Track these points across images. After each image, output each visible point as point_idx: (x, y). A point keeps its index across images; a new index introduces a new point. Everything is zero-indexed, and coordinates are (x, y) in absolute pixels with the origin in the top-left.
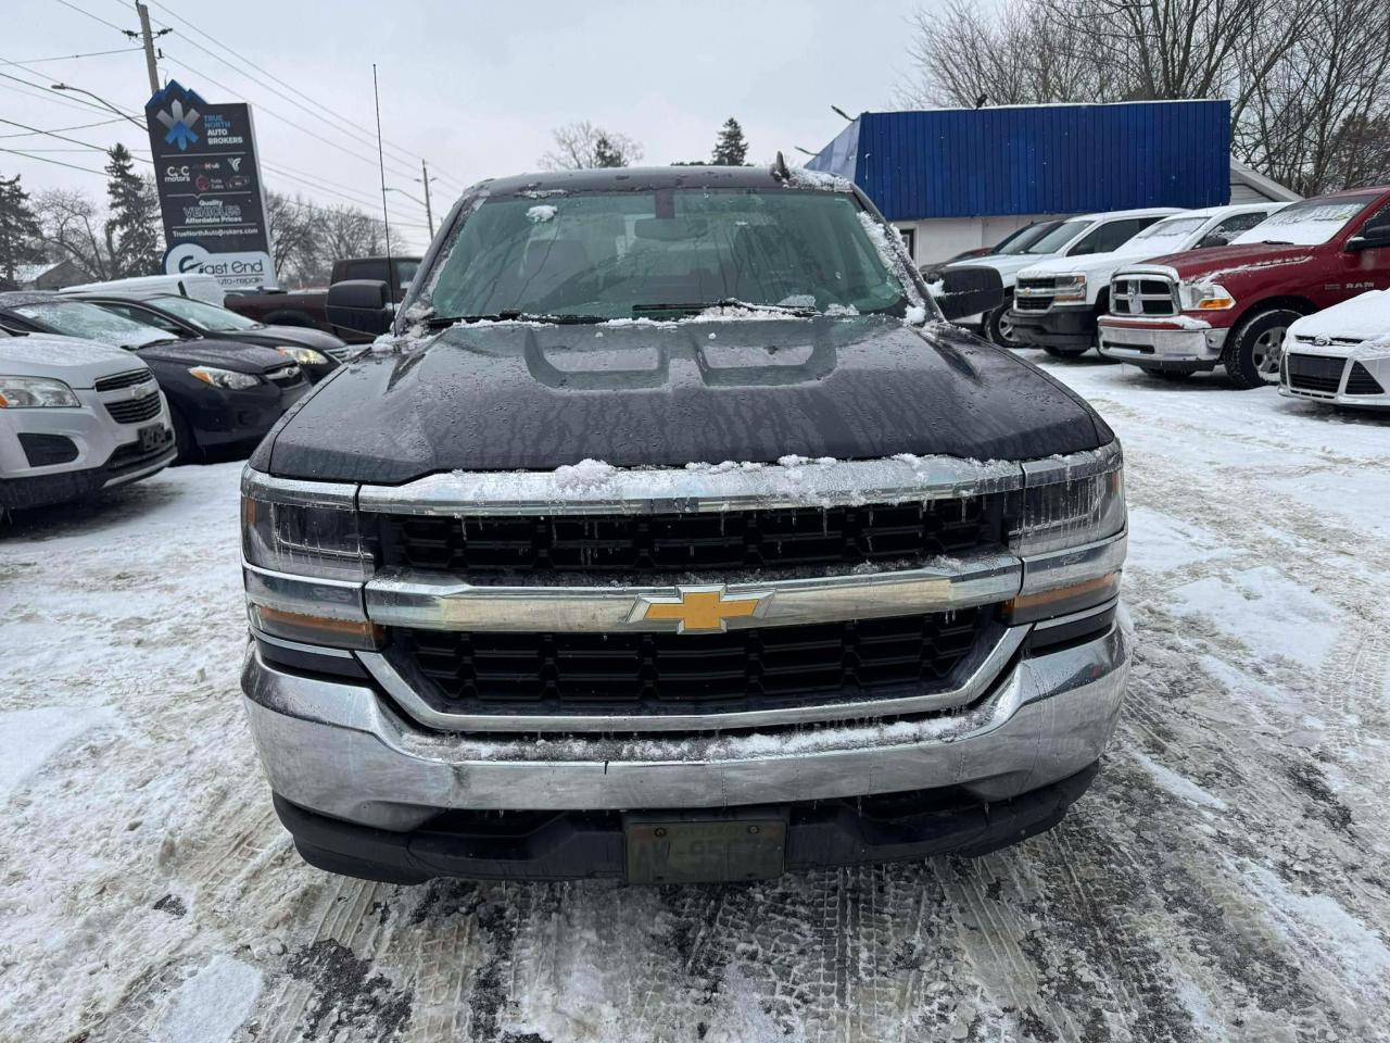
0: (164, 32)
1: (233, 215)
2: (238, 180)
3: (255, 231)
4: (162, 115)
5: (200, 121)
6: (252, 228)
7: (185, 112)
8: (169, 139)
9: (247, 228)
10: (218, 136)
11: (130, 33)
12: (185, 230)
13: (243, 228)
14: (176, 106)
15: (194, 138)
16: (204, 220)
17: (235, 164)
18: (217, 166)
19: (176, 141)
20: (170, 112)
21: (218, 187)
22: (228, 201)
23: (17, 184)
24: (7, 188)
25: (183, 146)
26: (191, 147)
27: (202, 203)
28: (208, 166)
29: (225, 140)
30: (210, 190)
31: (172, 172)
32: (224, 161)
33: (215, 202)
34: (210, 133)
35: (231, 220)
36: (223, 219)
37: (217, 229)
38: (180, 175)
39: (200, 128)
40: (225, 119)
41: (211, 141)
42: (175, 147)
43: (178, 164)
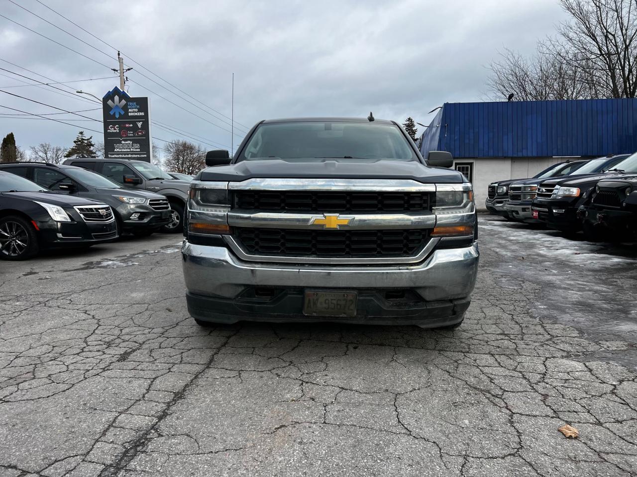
0: (129, 70)
1: (136, 148)
2: (140, 132)
3: (145, 156)
4: (110, 102)
5: (126, 105)
6: (144, 154)
7: (120, 101)
8: (112, 113)
9: (142, 154)
10: (133, 112)
11: (114, 70)
12: (114, 154)
13: (140, 154)
14: (117, 98)
15: (123, 113)
16: (123, 150)
17: (140, 125)
18: (131, 125)
19: (114, 114)
20: (113, 101)
21: (131, 135)
22: (134, 141)
23: (91, 140)
24: (86, 142)
25: (117, 116)
26: (121, 117)
27: (123, 142)
28: (127, 125)
29: (136, 114)
30: (127, 136)
31: (111, 128)
32: (135, 124)
33: (129, 142)
34: (130, 110)
35: (135, 150)
36: (131, 150)
37: (128, 154)
38: (115, 129)
39: (125, 108)
40: (137, 104)
41: (130, 114)
42: (114, 117)
43: (114, 124)
